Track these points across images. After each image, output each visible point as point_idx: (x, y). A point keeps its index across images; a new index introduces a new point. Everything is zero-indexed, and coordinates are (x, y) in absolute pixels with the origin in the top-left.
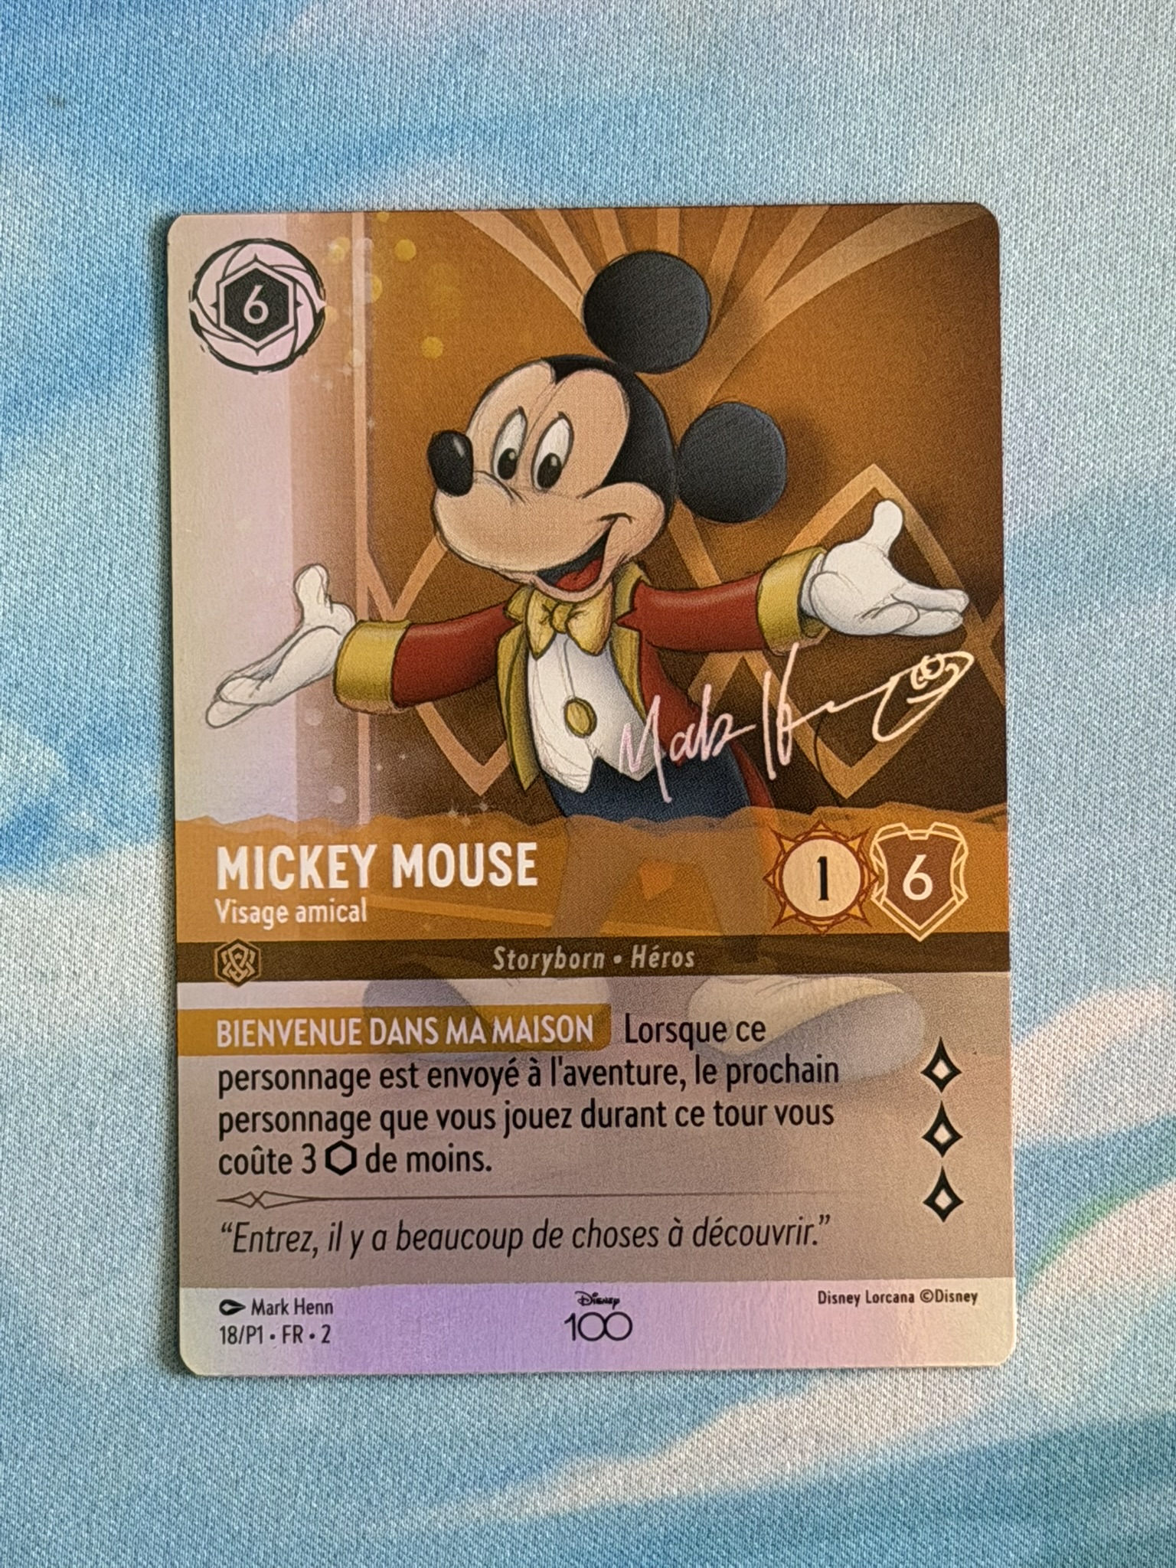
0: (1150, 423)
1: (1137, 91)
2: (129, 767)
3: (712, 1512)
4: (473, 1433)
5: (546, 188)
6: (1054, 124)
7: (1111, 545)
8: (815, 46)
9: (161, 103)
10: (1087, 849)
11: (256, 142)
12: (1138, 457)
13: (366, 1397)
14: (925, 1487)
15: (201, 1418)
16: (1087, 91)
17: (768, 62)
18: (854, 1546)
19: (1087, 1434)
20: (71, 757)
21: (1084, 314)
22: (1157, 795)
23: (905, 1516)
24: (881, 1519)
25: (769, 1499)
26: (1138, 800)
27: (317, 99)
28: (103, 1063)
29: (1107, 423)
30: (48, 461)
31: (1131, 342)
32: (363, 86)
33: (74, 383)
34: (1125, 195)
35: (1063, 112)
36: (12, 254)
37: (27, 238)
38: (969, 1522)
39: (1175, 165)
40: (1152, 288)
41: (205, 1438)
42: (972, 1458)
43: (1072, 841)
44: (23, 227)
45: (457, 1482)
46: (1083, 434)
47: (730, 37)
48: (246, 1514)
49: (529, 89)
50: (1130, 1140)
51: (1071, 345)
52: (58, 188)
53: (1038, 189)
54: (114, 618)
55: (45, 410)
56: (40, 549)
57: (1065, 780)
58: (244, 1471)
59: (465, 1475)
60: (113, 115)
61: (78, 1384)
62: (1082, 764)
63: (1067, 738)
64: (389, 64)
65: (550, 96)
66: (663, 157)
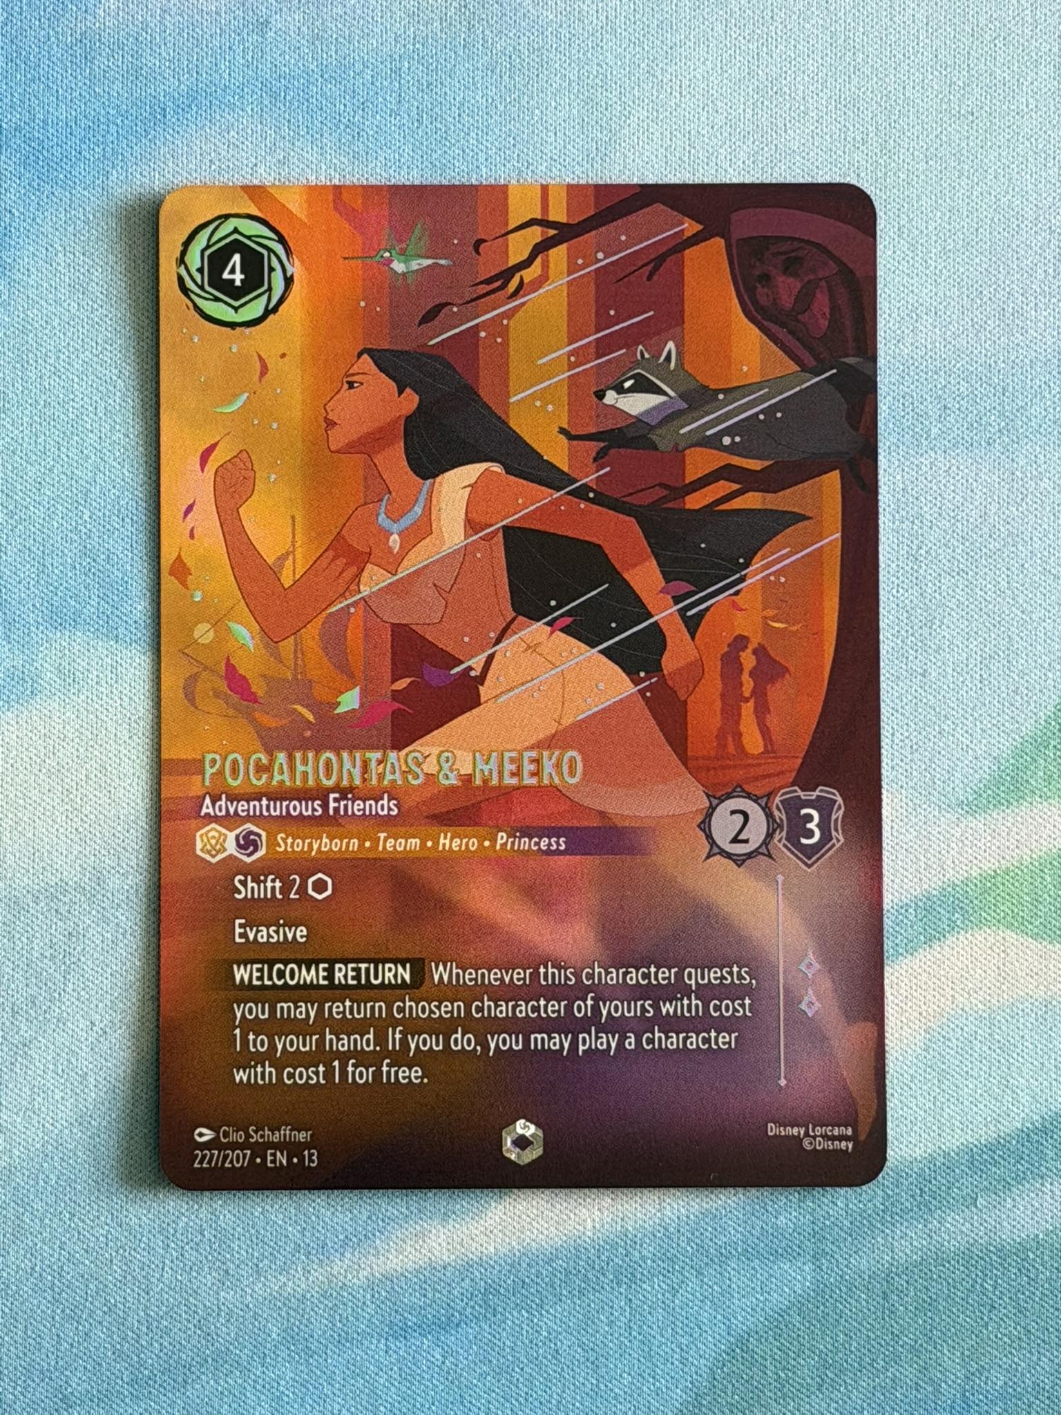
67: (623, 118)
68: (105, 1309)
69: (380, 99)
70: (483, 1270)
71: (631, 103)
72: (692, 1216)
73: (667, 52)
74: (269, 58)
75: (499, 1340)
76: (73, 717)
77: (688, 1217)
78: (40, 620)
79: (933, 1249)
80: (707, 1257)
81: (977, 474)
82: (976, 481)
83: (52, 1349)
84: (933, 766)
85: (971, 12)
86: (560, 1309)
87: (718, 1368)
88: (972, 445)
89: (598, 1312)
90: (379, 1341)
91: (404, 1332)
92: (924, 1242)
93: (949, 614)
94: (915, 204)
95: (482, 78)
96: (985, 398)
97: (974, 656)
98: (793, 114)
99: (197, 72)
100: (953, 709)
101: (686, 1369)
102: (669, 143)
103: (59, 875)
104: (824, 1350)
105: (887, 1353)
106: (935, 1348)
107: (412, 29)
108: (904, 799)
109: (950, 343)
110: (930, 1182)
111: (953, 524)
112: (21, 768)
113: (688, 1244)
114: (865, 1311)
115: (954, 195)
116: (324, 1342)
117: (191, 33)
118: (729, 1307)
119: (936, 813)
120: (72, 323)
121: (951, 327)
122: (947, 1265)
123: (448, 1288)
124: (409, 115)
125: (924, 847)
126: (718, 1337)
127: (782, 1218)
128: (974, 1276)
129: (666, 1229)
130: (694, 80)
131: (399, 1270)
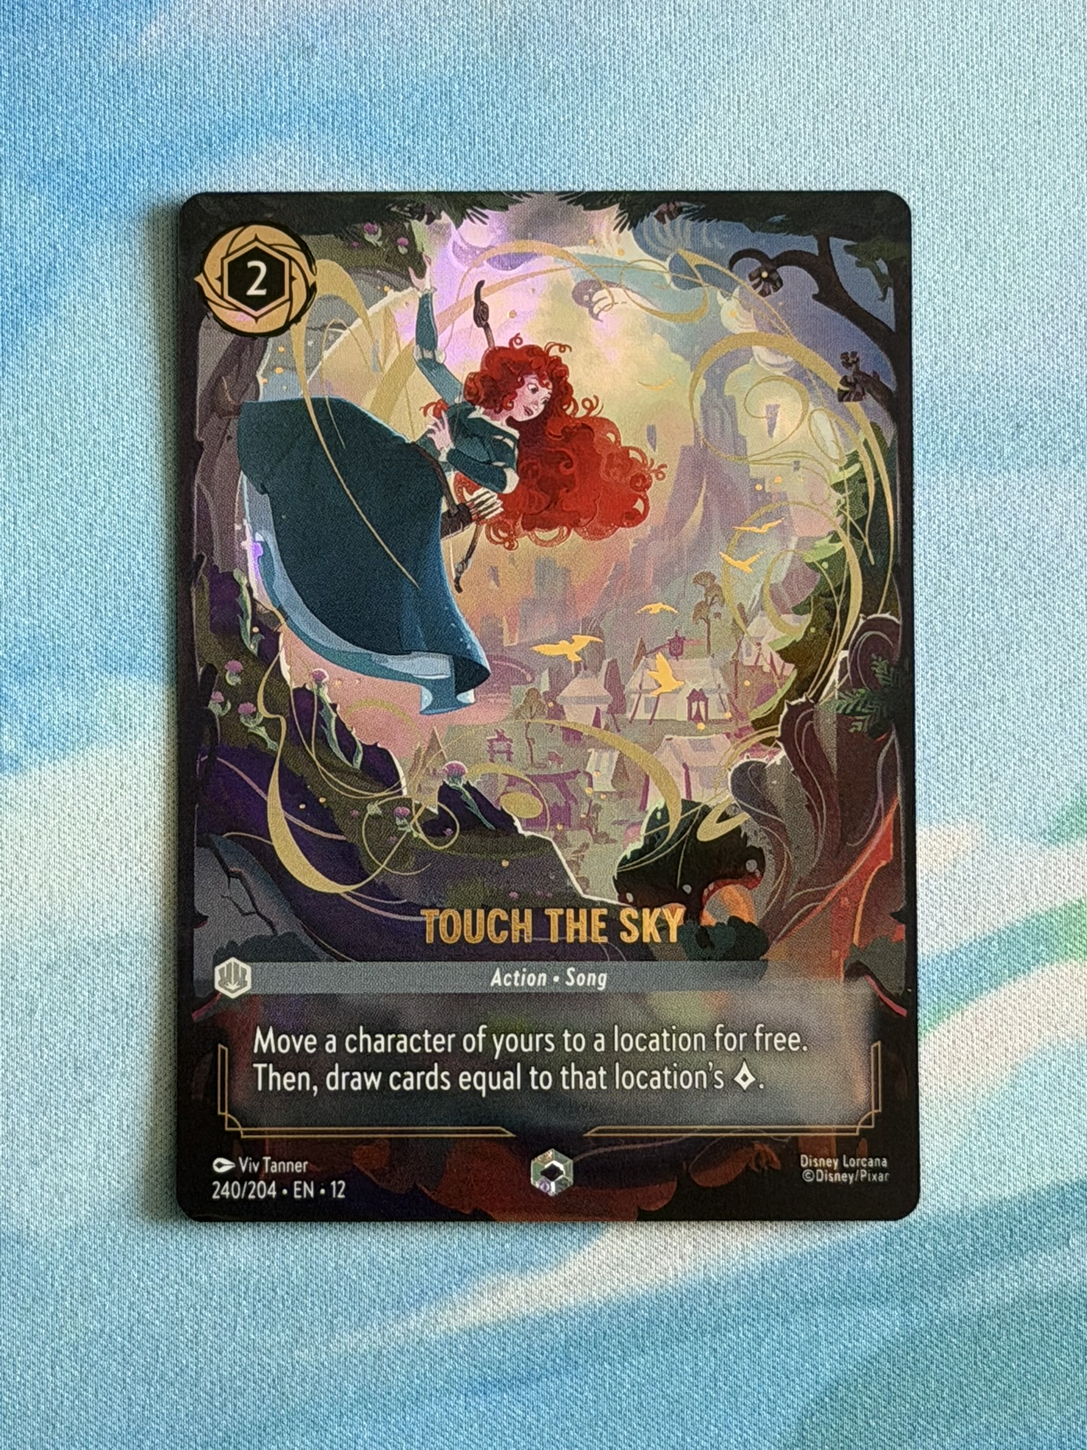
0: (921, 327)
1: (888, 39)
2: (43, 694)
3: (606, 1317)
4: (389, 1262)
5: (376, 161)
6: (818, 73)
8: (602, 20)
9: (32, 110)
11: (118, 138)
14: (793, 1280)
15: (146, 1267)
16: (844, 42)
17: (563, 36)
18: (734, 1337)
22: (952, 653)
23: (778, 1308)
24: (756, 1312)
25: (656, 1301)
26: (936, 659)
27: (168, 95)
28: (38, 956)
32: (208, 82)
34: (884, 130)
35: (824, 62)
38: (834, 1308)
41: (150, 1284)
42: (833, 1252)
45: (377, 1306)
47: (528, 18)
48: (192, 1349)
49: (354, 75)
50: (952, 959)
53: (807, 130)
54: (22, 564)
58: (187, 1311)
59: (384, 1300)
61: (35, 1244)
64: (230, 62)
65: (373, 80)
66: (476, 126)
67: (680, 136)
68: (177, 1370)
69: (431, 123)
70: (563, 1323)
71: (688, 121)
72: (776, 1262)
73: (724, 68)
74: (316, 83)
75: (582, 1394)
76: (131, 763)
77: (772, 1263)
78: (94, 665)
79: (1026, 1291)
80: (793, 1304)
81: (1052, 493)
82: (1051, 500)
83: (123, 1412)
84: (1014, 794)
85: (1036, 19)
86: (642, 1360)
87: (806, 1418)
88: (1046, 463)
89: (682, 1363)
90: (458, 1398)
91: (484, 1387)
92: (1016, 1284)
93: (1027, 638)
94: (983, 218)
95: (535, 98)
96: (1059, 415)
97: (1053, 680)
98: (855, 128)
99: (243, 100)
100: (1033, 736)
101: (774, 1419)
102: (728, 159)
103: (120, 927)
104: (916, 1397)
105: (980, 1399)
106: (1030, 1393)
107: (462, 50)
108: (985, 830)
109: (1021, 359)
110: (1021, 1222)
111: (1030, 545)
112: (78, 817)
113: (773, 1291)
114: (957, 1356)
115: (1023, 207)
116: (402, 1399)
117: (236, 59)
118: (817, 1355)
119: (1019, 843)
120: (120, 359)
121: (1022, 342)
122: (1039, 1307)
123: (527, 1341)
124: (460, 138)
125: (1006, 877)
126: (806, 1386)
127: (868, 1262)
128: (1067, 1318)
129: (749, 1276)
130: (752, 95)
131: (477, 1324)
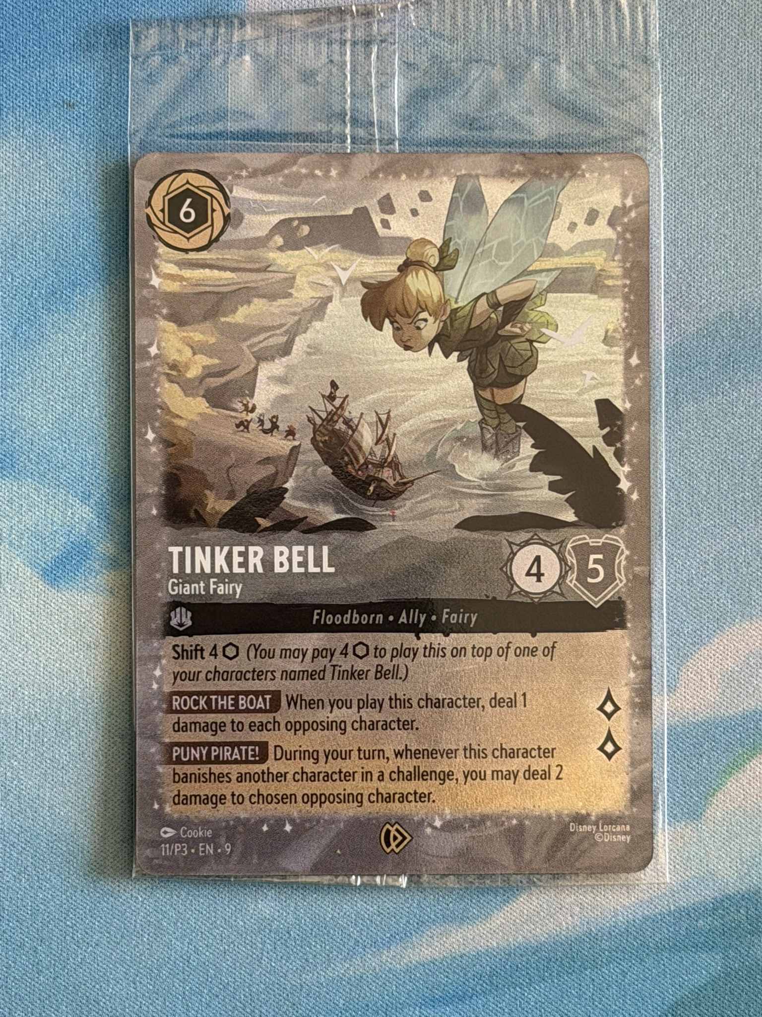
0: (753, 271)
1: (735, 66)
3: (519, 956)
4: (369, 915)
6: (685, 89)
7: (733, 348)
10: (728, 535)
12: (747, 292)
13: (301, 896)
14: (648, 933)
15: (201, 915)
16: (705, 68)
18: (607, 972)
19: (746, 896)
20: (98, 510)
21: (709, 206)
23: (637, 952)
24: (623, 954)
25: (553, 945)
29: (727, 272)
30: (75, 328)
31: (739, 221)
33: (88, 278)
34: (731, 131)
35: (691, 82)
36: (46, 201)
37: (55, 190)
38: (676, 952)
39: (761, 111)
40: (750, 188)
41: (203, 927)
42: (676, 914)
43: (719, 531)
44: (52, 183)
45: (361, 945)
46: (713, 279)
48: (231, 972)
51: (703, 224)
52: (72, 158)
53: (677, 130)
55: (72, 296)
56: (72, 383)
57: (713, 493)
58: (229, 946)
59: (365, 941)
60: (104, 112)
61: (124, 897)
62: (722, 483)
63: (712, 467)
70: (488, 959)
72: (637, 921)
89: (570, 988)
90: (415, 1009)
98: (711, 129)
113: (634, 940)
123: (464, 971)
126: (655, 1005)
129: (618, 929)
131: (429, 958)
